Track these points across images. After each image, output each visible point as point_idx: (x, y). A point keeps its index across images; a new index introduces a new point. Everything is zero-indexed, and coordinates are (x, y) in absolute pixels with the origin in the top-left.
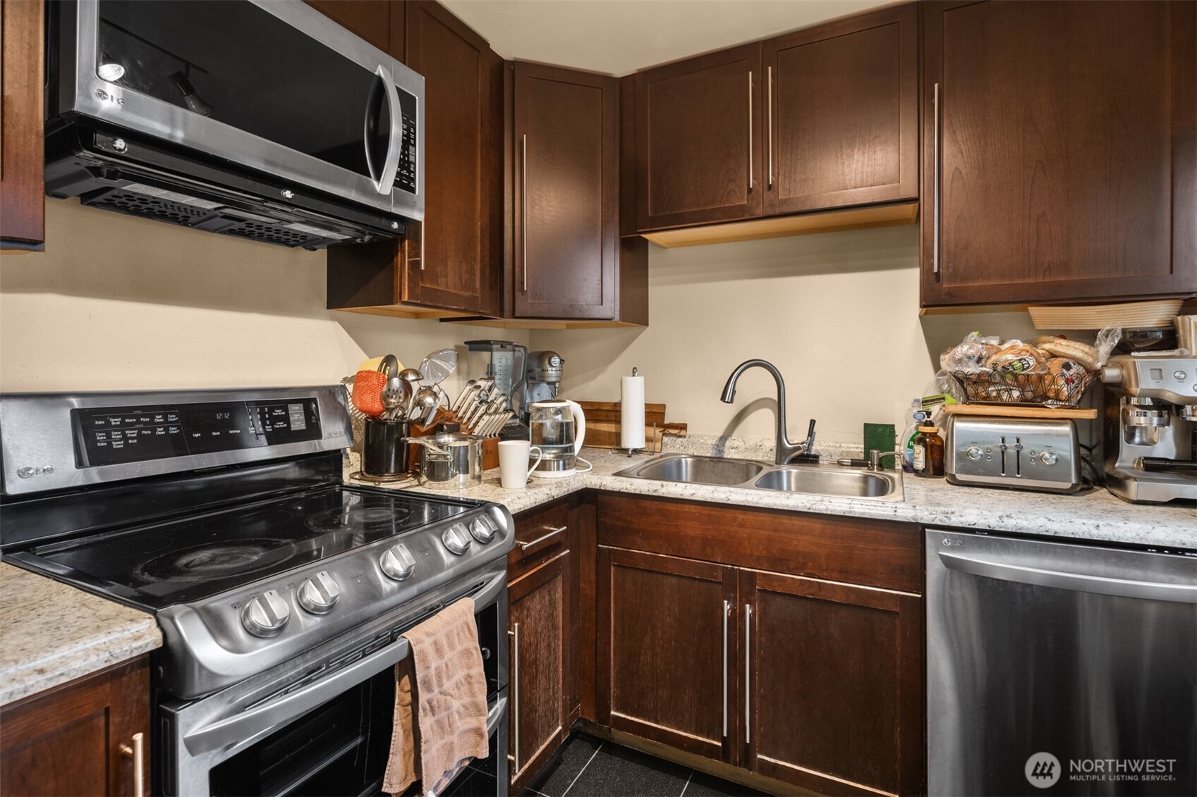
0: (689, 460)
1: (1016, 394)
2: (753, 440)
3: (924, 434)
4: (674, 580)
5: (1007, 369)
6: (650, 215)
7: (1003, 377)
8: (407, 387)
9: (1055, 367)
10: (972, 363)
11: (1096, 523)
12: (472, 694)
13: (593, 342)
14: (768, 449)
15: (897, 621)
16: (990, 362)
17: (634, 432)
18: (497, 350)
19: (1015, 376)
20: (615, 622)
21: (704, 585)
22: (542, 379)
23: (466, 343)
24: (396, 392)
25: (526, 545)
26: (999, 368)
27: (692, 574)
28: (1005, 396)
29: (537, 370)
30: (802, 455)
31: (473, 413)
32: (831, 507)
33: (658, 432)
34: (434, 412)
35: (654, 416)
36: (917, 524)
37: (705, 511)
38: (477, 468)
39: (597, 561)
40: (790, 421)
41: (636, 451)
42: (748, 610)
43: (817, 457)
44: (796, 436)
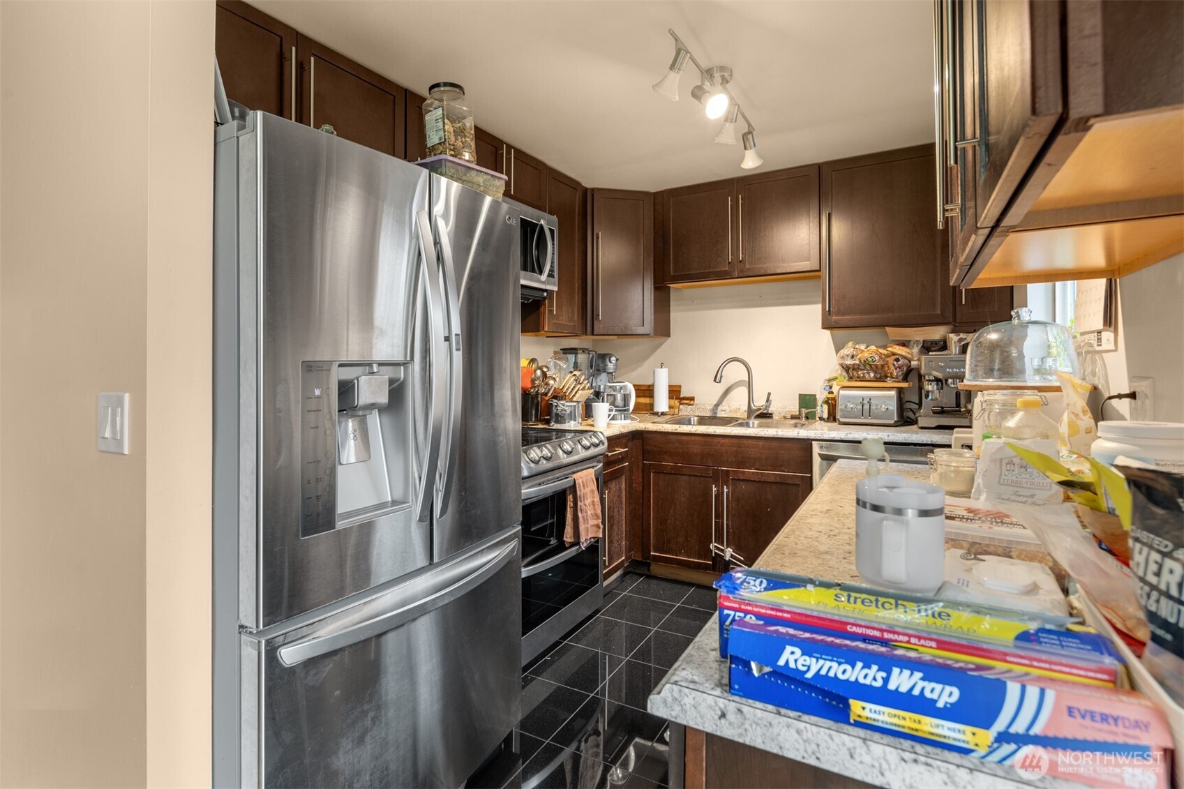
0: (696, 418)
1: (872, 375)
2: (734, 405)
3: (828, 398)
4: (686, 478)
5: (866, 362)
6: (672, 274)
7: (864, 366)
8: (544, 375)
9: (891, 360)
10: (849, 358)
11: (888, 434)
12: (595, 509)
13: (634, 348)
14: (743, 411)
15: (800, 489)
16: (858, 357)
17: (662, 402)
18: (580, 353)
19: (871, 365)
20: (653, 503)
21: (702, 479)
22: (605, 371)
23: (561, 350)
24: (538, 378)
25: (610, 454)
26: (862, 361)
27: (696, 474)
28: (867, 376)
29: (601, 365)
30: (761, 413)
31: (572, 389)
32: (767, 433)
33: (676, 402)
34: (553, 389)
35: (674, 392)
36: (808, 439)
37: (703, 439)
38: (580, 420)
39: (643, 470)
40: (756, 395)
41: (663, 414)
42: (725, 490)
43: (771, 414)
44: (759, 402)
